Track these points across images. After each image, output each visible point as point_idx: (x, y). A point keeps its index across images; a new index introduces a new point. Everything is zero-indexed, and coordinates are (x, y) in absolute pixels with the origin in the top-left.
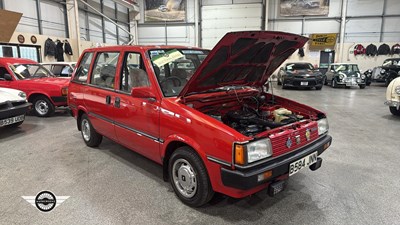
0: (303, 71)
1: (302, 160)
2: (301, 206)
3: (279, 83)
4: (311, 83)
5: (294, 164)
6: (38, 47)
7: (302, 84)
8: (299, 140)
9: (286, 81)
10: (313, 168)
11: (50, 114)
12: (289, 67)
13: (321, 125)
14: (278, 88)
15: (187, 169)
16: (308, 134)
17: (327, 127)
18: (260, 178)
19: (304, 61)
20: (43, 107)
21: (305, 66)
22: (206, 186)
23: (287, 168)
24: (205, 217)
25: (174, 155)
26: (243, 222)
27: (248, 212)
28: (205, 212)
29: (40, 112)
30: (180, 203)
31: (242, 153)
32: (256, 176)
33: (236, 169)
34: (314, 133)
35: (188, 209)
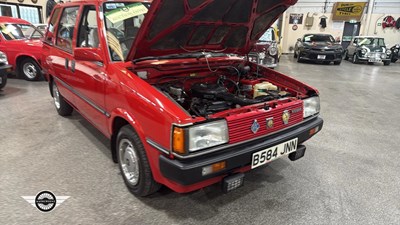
0: (323, 43)
1: (273, 149)
2: (269, 204)
3: (296, 56)
4: (328, 56)
5: (260, 153)
6: (39, 8)
7: (319, 57)
8: (270, 123)
9: (301, 54)
10: (292, 157)
11: (38, 78)
12: (307, 39)
13: (308, 105)
14: (294, 61)
15: (131, 152)
16: (286, 116)
17: (318, 107)
18: (206, 171)
19: (325, 32)
20: (31, 71)
21: (326, 38)
22: (148, 175)
23: (248, 158)
24: (148, 210)
25: (120, 134)
26: (190, 221)
27: (201, 207)
28: (149, 204)
29: (29, 75)
30: (126, 189)
31: (181, 139)
32: (200, 169)
33: (175, 158)
34: (297, 115)
35: (132, 198)
